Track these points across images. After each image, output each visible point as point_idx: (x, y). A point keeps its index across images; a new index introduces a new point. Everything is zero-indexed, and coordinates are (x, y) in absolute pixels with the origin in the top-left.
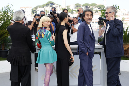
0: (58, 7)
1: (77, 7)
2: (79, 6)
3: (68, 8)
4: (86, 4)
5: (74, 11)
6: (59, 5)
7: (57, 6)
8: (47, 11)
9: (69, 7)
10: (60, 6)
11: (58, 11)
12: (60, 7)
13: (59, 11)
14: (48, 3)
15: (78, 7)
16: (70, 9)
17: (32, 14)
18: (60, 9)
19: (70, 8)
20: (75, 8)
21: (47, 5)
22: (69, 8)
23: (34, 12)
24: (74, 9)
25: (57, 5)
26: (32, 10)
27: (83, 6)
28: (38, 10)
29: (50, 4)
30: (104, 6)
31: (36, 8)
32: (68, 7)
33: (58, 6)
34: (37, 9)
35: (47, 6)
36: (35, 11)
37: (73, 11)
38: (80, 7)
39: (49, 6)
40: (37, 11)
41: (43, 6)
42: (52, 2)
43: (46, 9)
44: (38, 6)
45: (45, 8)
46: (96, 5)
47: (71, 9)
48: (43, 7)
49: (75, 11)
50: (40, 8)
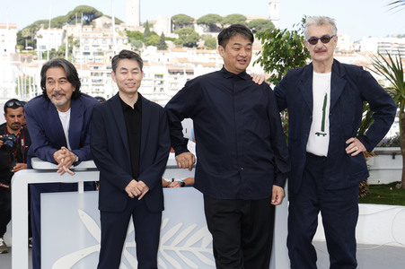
0: (114, 26)
1: (181, 25)
2: (186, 24)
3: (147, 30)
4: (209, 16)
5: (169, 39)
6: (116, 19)
7: (110, 24)
8: (74, 40)
9: (152, 25)
10: (118, 22)
11: (115, 40)
12: (121, 28)
13: (117, 39)
14: (75, 11)
15: (184, 27)
16: (154, 33)
17: (18, 51)
18: (120, 33)
19: (155, 31)
20: (172, 32)
21: (72, 19)
22: (151, 30)
23: (27, 41)
24: (168, 34)
25: (110, 18)
26: (19, 34)
27: (201, 22)
28: (41, 37)
29: (85, 14)
30: (271, 24)
31: (34, 28)
32: (147, 26)
33: (113, 21)
34: (38, 33)
35: (74, 24)
36: (29, 38)
37: (166, 42)
38: (188, 28)
39: (79, 22)
40: (36, 38)
41: (58, 23)
42: (90, 7)
43: (69, 34)
44: (40, 22)
45: (64, 28)
46: (246, 19)
47: (160, 34)
48: (60, 27)
49: (173, 40)
50: (46, 28)
